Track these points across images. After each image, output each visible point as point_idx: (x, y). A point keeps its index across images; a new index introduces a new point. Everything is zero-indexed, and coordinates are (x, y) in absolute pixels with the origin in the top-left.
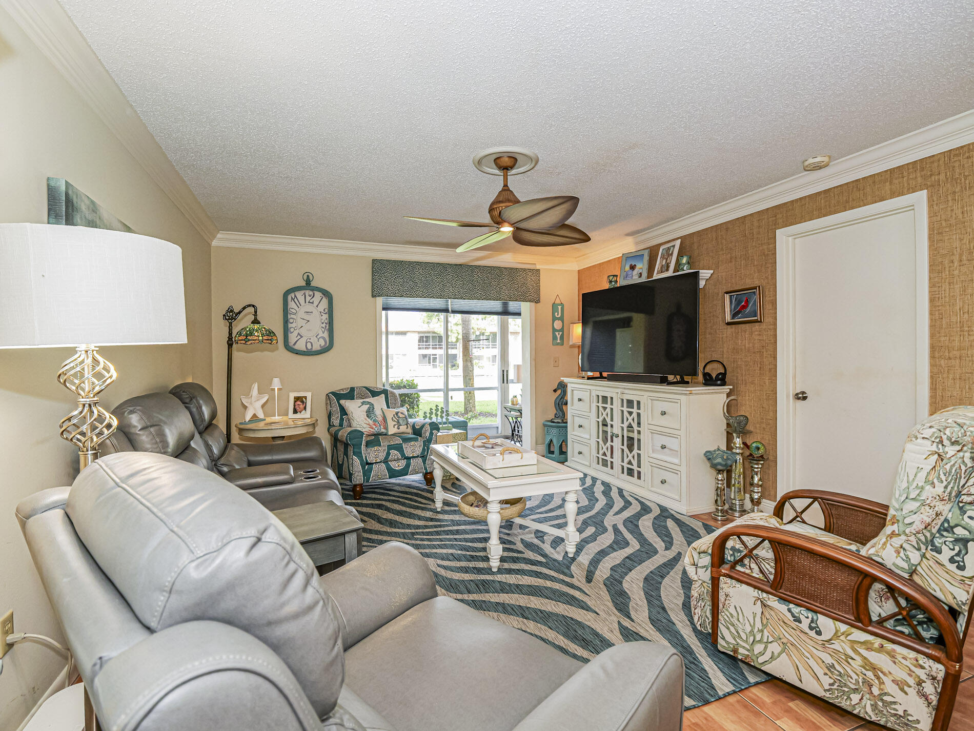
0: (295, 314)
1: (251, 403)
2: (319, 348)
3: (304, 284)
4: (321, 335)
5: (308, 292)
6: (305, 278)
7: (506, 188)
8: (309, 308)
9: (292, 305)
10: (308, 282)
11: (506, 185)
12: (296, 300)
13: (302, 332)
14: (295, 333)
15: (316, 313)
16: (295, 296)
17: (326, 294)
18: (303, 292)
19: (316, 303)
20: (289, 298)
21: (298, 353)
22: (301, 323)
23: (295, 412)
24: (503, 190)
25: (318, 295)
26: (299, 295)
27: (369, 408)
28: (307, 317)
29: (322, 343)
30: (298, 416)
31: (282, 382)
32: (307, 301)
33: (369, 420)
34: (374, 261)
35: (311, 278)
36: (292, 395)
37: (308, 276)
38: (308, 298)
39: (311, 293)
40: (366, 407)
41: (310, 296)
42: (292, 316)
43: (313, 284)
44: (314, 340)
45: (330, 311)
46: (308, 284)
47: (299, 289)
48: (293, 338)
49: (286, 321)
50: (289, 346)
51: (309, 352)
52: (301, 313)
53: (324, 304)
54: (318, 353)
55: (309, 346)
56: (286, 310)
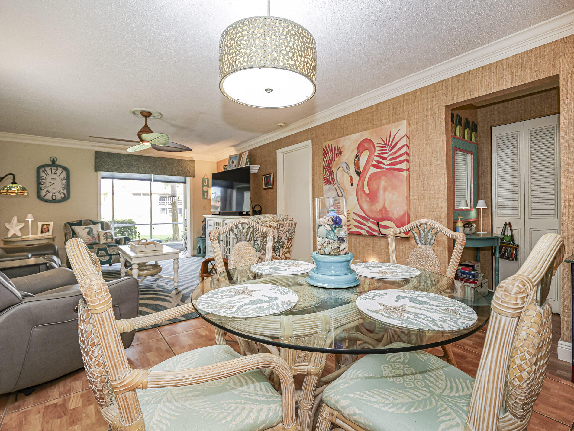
0: (44, 179)
1: (12, 227)
2: (60, 199)
3: (50, 163)
4: (62, 191)
5: (53, 168)
6: (52, 159)
7: (146, 125)
8: (54, 176)
9: (43, 174)
11: (146, 124)
12: (45, 172)
13: (50, 189)
14: (45, 190)
15: (59, 180)
16: (45, 170)
17: (65, 169)
18: (50, 168)
19: (58, 174)
20: (41, 171)
21: (46, 201)
22: (48, 184)
23: (42, 232)
24: (145, 126)
25: (60, 170)
26: (48, 169)
27: (89, 230)
28: (53, 181)
29: (62, 196)
30: (44, 234)
32: (53, 173)
33: (89, 237)
34: (96, 153)
35: (55, 160)
37: (53, 159)
38: (53, 171)
39: (55, 168)
40: (87, 230)
41: (55, 170)
42: (43, 181)
43: (57, 163)
44: (57, 194)
45: (68, 178)
46: (53, 163)
47: (48, 166)
48: (43, 193)
49: (39, 184)
50: (39, 197)
51: (54, 201)
52: (49, 179)
53: (64, 174)
54: (59, 201)
55: (54, 197)
56: (38, 177)
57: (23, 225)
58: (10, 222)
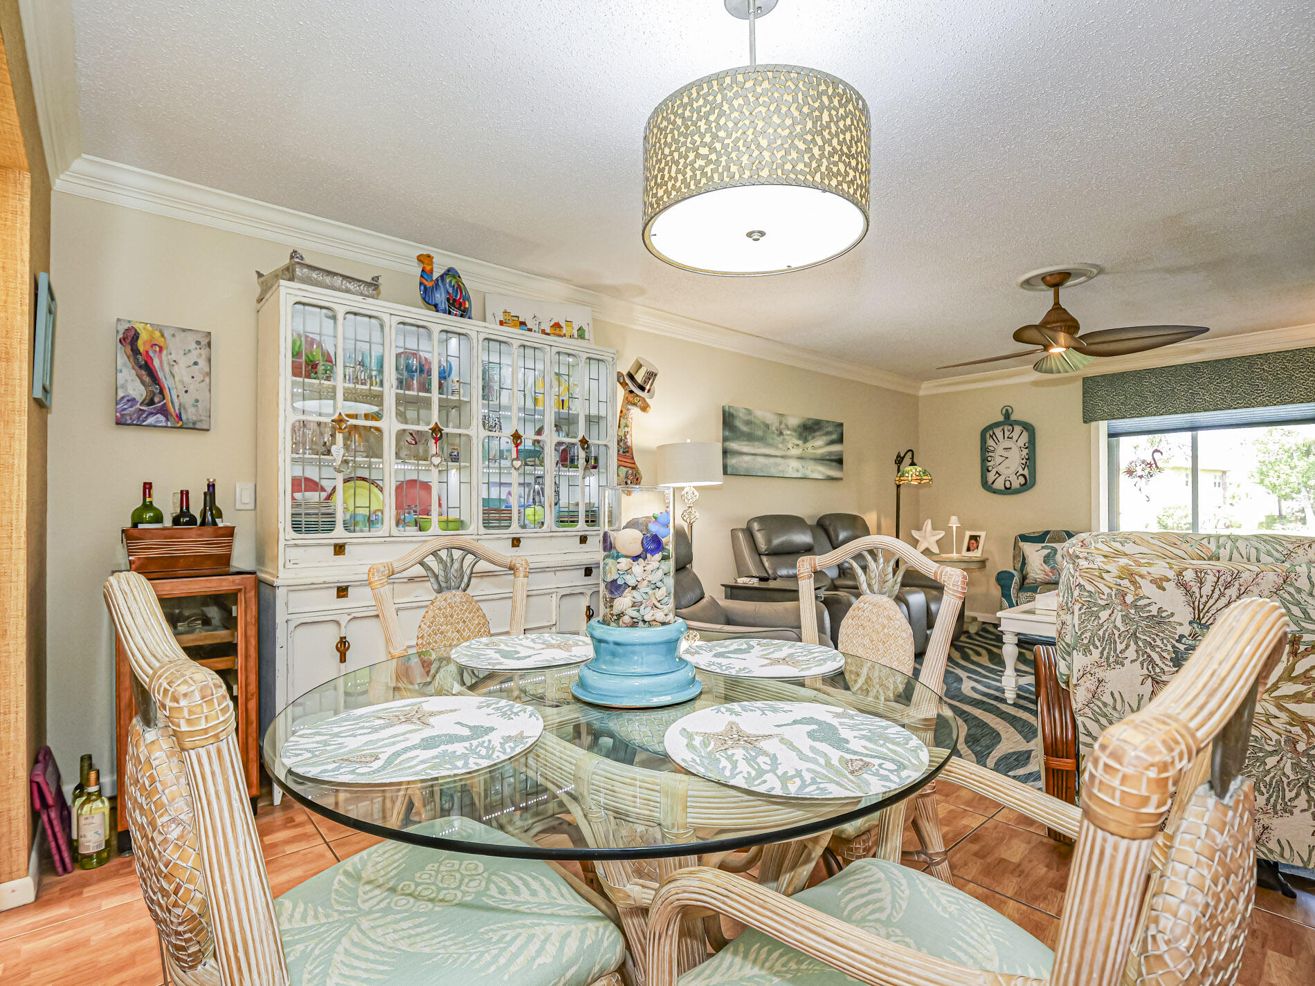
0: (992, 452)
1: (925, 538)
2: (1018, 486)
3: (1001, 418)
4: (1021, 472)
5: (1007, 428)
6: (1004, 411)
8: (1007, 444)
9: (990, 442)
10: (1007, 415)
11: (1057, 303)
12: (994, 437)
13: (1001, 469)
14: (993, 472)
15: (1015, 450)
16: (994, 433)
17: (1028, 428)
18: (1001, 428)
19: (1015, 438)
20: (988, 436)
21: (995, 492)
22: (999, 460)
23: (968, 550)
25: (1018, 429)
26: (998, 432)
27: (1049, 554)
28: (1005, 454)
29: (1022, 480)
30: (970, 554)
31: (960, 520)
32: (1006, 437)
33: (1046, 566)
34: (1086, 380)
35: (1010, 410)
36: (968, 534)
37: (1007, 410)
38: (1007, 434)
39: (1010, 428)
40: (1046, 552)
41: (1009, 431)
42: (990, 454)
43: (1013, 417)
44: (1013, 478)
45: (1031, 445)
46: (1008, 419)
47: (997, 425)
48: (991, 476)
49: (984, 460)
50: (986, 485)
51: (1008, 491)
52: (1000, 451)
53: (1025, 438)
54: (1017, 492)
55: (1008, 485)
56: (984, 449)
57: (942, 534)
58: (919, 529)
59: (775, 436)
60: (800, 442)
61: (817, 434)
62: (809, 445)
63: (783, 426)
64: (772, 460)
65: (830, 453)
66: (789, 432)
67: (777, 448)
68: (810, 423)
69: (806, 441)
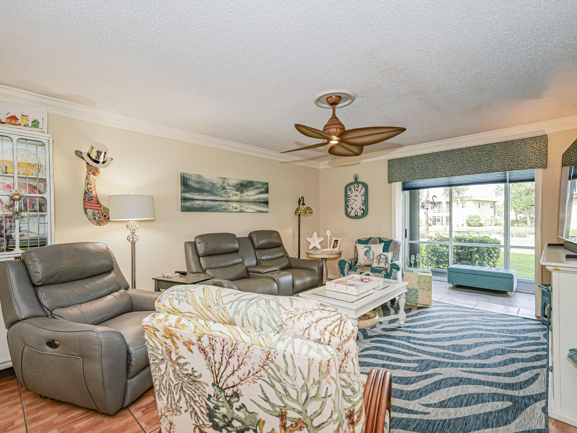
1: (313, 241)
2: (361, 215)
3: (353, 181)
4: (362, 208)
5: (356, 185)
8: (356, 193)
9: (349, 192)
10: (356, 179)
11: (334, 115)
12: (350, 190)
13: (354, 206)
14: (350, 207)
15: (359, 196)
16: (350, 188)
17: (365, 185)
18: (353, 185)
19: (359, 191)
20: (348, 189)
21: (351, 217)
22: (352, 201)
23: (333, 247)
24: (332, 118)
25: (361, 186)
26: (352, 187)
27: (368, 250)
28: (355, 198)
29: (362, 212)
30: (334, 249)
31: (331, 232)
32: (355, 190)
33: (365, 257)
34: (389, 161)
35: (357, 177)
36: (334, 239)
37: (356, 176)
38: (356, 188)
39: (357, 185)
40: (366, 249)
41: (357, 187)
42: (349, 198)
43: (359, 180)
44: (358, 210)
45: (366, 194)
46: (356, 182)
47: (352, 184)
48: (349, 209)
49: (346, 201)
50: (347, 214)
51: (356, 217)
52: (353, 197)
53: (363, 191)
54: (360, 217)
55: (356, 214)
56: (346, 196)
57: (321, 239)
58: (311, 237)
59: (220, 190)
60: (238, 193)
61: (250, 188)
62: (243, 194)
63: (225, 184)
64: (217, 203)
65: (259, 199)
66: (230, 188)
67: (221, 196)
68: (245, 183)
69: (242, 192)
